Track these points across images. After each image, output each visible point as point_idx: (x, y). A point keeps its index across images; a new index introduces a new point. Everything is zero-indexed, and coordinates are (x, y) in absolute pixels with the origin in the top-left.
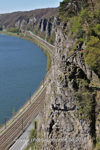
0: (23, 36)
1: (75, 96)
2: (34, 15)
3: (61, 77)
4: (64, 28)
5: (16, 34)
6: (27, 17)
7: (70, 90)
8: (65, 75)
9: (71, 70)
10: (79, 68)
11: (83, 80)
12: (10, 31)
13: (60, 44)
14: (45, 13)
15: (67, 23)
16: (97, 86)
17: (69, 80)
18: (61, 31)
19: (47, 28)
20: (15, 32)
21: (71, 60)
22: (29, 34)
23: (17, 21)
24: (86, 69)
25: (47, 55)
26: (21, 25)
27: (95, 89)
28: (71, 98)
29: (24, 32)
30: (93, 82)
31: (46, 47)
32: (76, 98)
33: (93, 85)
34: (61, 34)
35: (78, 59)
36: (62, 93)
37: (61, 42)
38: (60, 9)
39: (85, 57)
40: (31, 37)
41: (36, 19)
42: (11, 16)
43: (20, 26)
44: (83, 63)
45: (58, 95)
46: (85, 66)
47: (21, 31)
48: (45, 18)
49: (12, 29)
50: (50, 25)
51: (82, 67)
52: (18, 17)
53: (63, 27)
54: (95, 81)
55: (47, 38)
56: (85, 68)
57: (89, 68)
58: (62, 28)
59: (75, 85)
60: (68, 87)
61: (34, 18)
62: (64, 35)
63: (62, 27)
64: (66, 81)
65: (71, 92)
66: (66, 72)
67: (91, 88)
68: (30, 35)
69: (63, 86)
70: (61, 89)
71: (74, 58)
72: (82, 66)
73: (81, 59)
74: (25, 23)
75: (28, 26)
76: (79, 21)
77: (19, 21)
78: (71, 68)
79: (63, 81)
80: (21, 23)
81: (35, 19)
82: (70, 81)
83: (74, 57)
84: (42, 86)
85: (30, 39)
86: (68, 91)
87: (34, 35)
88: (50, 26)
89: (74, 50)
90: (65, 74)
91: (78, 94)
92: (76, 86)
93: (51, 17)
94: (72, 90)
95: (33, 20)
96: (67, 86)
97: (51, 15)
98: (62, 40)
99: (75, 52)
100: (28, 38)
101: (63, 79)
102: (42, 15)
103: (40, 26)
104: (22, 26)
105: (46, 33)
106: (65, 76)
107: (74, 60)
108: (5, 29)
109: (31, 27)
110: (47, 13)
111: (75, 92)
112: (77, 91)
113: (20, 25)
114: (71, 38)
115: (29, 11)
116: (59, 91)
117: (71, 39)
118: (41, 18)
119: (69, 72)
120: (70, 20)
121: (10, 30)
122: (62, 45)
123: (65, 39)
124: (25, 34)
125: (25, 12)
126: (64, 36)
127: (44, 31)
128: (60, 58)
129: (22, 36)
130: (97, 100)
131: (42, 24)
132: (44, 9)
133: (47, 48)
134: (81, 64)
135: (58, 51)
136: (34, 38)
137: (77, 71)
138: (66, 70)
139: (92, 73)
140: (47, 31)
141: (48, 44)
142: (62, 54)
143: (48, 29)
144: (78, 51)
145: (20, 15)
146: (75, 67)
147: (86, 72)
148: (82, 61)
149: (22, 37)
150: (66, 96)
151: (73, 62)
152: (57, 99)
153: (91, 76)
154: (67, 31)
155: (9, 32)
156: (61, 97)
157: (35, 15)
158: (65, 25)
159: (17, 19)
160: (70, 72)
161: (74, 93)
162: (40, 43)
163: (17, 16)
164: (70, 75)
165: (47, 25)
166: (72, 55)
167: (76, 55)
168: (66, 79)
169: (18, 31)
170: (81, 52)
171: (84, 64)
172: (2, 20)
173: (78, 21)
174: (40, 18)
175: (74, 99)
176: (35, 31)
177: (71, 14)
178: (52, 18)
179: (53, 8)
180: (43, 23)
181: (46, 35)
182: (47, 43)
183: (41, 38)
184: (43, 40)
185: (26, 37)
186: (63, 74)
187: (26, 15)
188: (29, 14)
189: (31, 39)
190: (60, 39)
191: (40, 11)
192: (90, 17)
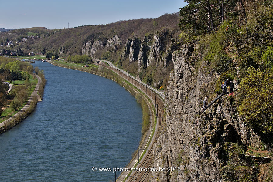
0: (97, 71)
1: (222, 173)
2: (115, 32)
3: (197, 140)
4: (189, 55)
5: (83, 66)
6: (103, 36)
7: (214, 163)
8: (205, 135)
9: (214, 128)
10: (228, 123)
11: (235, 145)
12: (73, 61)
13: (181, 83)
14: (136, 28)
15: (194, 45)
16: (259, 154)
17: (212, 145)
18: (184, 60)
19: (140, 55)
20: (81, 62)
21: (212, 110)
22: (107, 67)
23: (85, 42)
24: (239, 126)
25: (142, 105)
26: (92, 49)
27: (256, 161)
28: (216, 177)
29: (98, 62)
30: (252, 149)
31: (139, 90)
32: (225, 175)
33: (252, 153)
34: (183, 65)
35: (224, 108)
36: (198, 167)
37: (184, 79)
38: (181, 21)
39: (237, 104)
40: (111, 71)
41: (120, 39)
42: (74, 33)
43: (90, 52)
44: (234, 116)
45: (193, 172)
46: (237, 120)
47: (92, 61)
48: (136, 37)
49: (76, 56)
50: (146, 50)
51: (233, 122)
52: (87, 35)
53: (188, 53)
54: (255, 146)
55: (141, 73)
56: (238, 124)
57: (244, 124)
58: (185, 54)
59: (223, 154)
60: (209, 157)
61: (117, 37)
62: (188, 66)
63: (186, 52)
64: (207, 146)
65: (215, 166)
66: (206, 131)
67: (249, 158)
68: (109, 68)
69: (202, 156)
70: (197, 161)
71: (217, 107)
72: (233, 120)
73: (230, 107)
74: (100, 46)
75: (106, 51)
76: (220, 41)
77: (89, 43)
78: (215, 125)
79: (200, 147)
80: (91, 46)
81: (118, 39)
82: (213, 147)
83: (218, 105)
84: (136, 161)
85: (109, 75)
86: (210, 165)
87: (116, 68)
88: (146, 52)
89: (216, 92)
90: (203, 134)
91: (227, 170)
92: (223, 156)
93: (147, 35)
94: (217, 162)
95: (114, 40)
96: (207, 155)
97: (148, 31)
98: (185, 76)
99: (219, 96)
100: (106, 74)
101: (200, 144)
102: (131, 31)
103: (128, 52)
104: (94, 51)
105: (139, 65)
106: (204, 139)
107: (218, 111)
108: (63, 57)
109: (110, 53)
110: (140, 28)
111: (222, 166)
112: (226, 164)
113: (90, 49)
114: (206, 72)
115: (107, 25)
116: (193, 164)
117: (206, 74)
118: (129, 37)
119: (211, 131)
120: (199, 40)
121: (73, 59)
122: (185, 84)
123: (192, 74)
124: (100, 67)
125: (99, 26)
126: (190, 68)
127: (134, 61)
128: (181, 107)
129: (95, 69)
130: (259, 178)
131: (131, 48)
132: (134, 22)
133: (141, 91)
134: (230, 117)
135: (178, 96)
136: (117, 75)
137: (225, 129)
138: (206, 127)
139: (249, 133)
140: (140, 61)
141: (143, 84)
142: (186, 101)
143: (142, 57)
144: (223, 94)
145: (91, 32)
146: (220, 123)
147: (240, 131)
148: (231, 112)
149: (95, 72)
150: (207, 174)
151: (215, 113)
152: (190, 178)
153: (248, 137)
154: (194, 60)
155: (70, 63)
156: (198, 175)
157: (118, 31)
158: (191, 49)
159: (85, 38)
160: (213, 131)
161: (221, 168)
162: (128, 82)
163: (84, 33)
164: (212, 135)
165: (141, 49)
166: (215, 102)
167: (221, 101)
168: (206, 143)
169: (87, 61)
170: (229, 96)
171: (235, 118)
172: (57, 41)
173: (218, 42)
174: (126, 37)
175: (221, 178)
176: (118, 61)
177: (199, 29)
178: (149, 38)
179: (151, 20)
180: (133, 46)
181: (140, 68)
182: (141, 82)
183: (129, 73)
184: (133, 77)
185: (102, 71)
186: (200, 135)
187: (102, 33)
188: (107, 29)
189: (111, 75)
190: (182, 74)
191: (127, 24)
192: (239, 35)
